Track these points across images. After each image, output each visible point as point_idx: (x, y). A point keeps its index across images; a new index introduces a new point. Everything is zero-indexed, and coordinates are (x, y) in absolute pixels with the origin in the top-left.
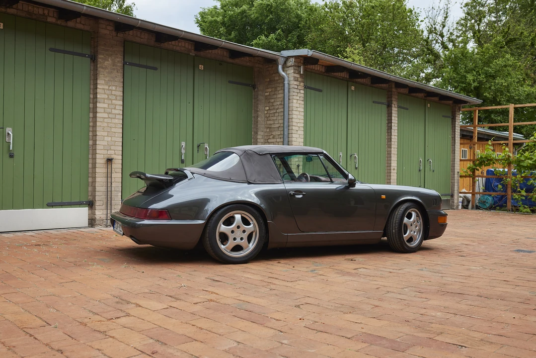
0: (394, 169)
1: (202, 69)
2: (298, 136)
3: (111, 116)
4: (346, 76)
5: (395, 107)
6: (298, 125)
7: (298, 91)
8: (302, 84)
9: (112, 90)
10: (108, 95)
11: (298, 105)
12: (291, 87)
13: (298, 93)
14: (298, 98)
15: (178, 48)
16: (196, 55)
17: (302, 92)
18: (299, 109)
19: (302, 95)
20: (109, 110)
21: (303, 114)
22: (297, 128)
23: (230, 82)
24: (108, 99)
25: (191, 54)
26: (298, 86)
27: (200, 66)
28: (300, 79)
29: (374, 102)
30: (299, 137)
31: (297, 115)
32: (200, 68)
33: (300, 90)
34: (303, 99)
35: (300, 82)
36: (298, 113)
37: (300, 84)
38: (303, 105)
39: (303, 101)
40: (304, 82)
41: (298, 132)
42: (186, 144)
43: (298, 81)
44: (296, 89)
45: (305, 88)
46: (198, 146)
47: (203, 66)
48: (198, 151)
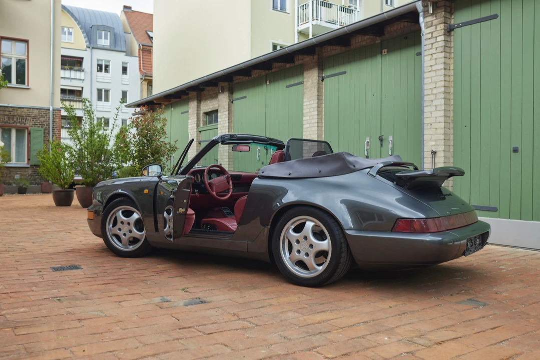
1: (386, 53)
2: (433, 108)
3: (311, 125)
6: (435, 91)
7: (433, 40)
8: (442, 26)
9: (311, 104)
10: (309, 109)
11: (433, 63)
12: (426, 37)
13: (432, 44)
14: (433, 51)
17: (442, 38)
18: (434, 68)
19: (442, 44)
20: (309, 121)
22: (432, 97)
23: (418, 54)
24: (310, 112)
25: (376, 42)
26: (432, 33)
27: (383, 51)
28: (435, 22)
30: (436, 110)
31: (431, 78)
32: (383, 54)
33: (436, 37)
34: (442, 49)
35: (436, 26)
36: (433, 74)
37: (436, 29)
38: (441, 58)
39: (441, 52)
40: (444, 23)
41: (434, 103)
42: (370, 139)
43: (432, 26)
44: (429, 40)
45: (459, 27)
46: (381, 140)
47: (386, 50)
48: (382, 145)
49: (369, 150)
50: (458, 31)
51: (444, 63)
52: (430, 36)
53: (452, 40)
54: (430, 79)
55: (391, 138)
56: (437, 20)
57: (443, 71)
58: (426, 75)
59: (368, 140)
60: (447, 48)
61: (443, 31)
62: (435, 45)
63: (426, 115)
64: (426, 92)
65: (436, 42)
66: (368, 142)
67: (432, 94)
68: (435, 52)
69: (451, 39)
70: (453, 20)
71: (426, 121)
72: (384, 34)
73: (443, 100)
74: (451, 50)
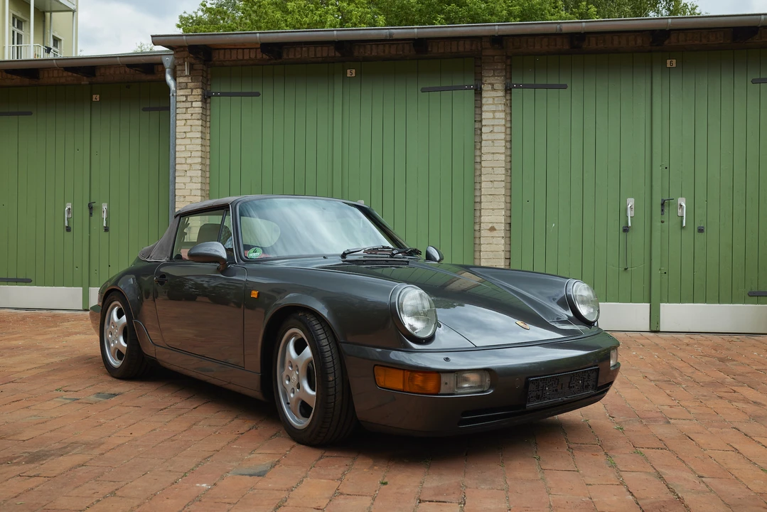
0: (492, 229)
1: (98, 100)
2: (188, 180)
4: (332, 54)
5: (493, 89)
6: (189, 161)
7: (188, 105)
8: (199, 91)
11: (187, 129)
12: (179, 99)
13: (187, 108)
14: (188, 116)
15: (63, 80)
16: (91, 84)
17: (199, 104)
18: (189, 135)
19: (200, 110)
21: (199, 141)
22: (186, 167)
23: (145, 109)
25: (82, 83)
26: (186, 96)
27: (94, 96)
28: (190, 85)
29: (423, 90)
30: (191, 182)
31: (185, 145)
32: (94, 100)
33: (192, 102)
34: (199, 117)
35: (192, 90)
36: (188, 141)
37: (192, 92)
38: (198, 126)
39: (198, 119)
40: (202, 88)
41: (189, 174)
42: (73, 206)
43: (186, 88)
44: (182, 103)
45: (216, 95)
46: (91, 208)
47: (98, 96)
48: (91, 214)
49: (72, 220)
50: (215, 99)
51: (202, 132)
52: (184, 99)
53: (208, 108)
54: (183, 147)
55: (105, 207)
56: (193, 84)
57: (200, 140)
58: (178, 142)
59: (69, 206)
60: (204, 117)
61: (200, 96)
62: (190, 111)
63: (177, 186)
64: (178, 161)
65: (192, 107)
66: (69, 209)
67: (186, 163)
68: (190, 117)
69: (206, 106)
70: (209, 86)
71: (177, 193)
72: (95, 76)
73: (200, 172)
74: (206, 118)
